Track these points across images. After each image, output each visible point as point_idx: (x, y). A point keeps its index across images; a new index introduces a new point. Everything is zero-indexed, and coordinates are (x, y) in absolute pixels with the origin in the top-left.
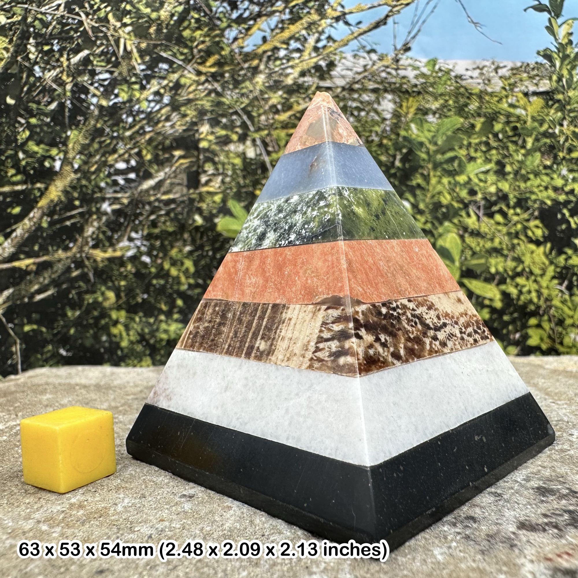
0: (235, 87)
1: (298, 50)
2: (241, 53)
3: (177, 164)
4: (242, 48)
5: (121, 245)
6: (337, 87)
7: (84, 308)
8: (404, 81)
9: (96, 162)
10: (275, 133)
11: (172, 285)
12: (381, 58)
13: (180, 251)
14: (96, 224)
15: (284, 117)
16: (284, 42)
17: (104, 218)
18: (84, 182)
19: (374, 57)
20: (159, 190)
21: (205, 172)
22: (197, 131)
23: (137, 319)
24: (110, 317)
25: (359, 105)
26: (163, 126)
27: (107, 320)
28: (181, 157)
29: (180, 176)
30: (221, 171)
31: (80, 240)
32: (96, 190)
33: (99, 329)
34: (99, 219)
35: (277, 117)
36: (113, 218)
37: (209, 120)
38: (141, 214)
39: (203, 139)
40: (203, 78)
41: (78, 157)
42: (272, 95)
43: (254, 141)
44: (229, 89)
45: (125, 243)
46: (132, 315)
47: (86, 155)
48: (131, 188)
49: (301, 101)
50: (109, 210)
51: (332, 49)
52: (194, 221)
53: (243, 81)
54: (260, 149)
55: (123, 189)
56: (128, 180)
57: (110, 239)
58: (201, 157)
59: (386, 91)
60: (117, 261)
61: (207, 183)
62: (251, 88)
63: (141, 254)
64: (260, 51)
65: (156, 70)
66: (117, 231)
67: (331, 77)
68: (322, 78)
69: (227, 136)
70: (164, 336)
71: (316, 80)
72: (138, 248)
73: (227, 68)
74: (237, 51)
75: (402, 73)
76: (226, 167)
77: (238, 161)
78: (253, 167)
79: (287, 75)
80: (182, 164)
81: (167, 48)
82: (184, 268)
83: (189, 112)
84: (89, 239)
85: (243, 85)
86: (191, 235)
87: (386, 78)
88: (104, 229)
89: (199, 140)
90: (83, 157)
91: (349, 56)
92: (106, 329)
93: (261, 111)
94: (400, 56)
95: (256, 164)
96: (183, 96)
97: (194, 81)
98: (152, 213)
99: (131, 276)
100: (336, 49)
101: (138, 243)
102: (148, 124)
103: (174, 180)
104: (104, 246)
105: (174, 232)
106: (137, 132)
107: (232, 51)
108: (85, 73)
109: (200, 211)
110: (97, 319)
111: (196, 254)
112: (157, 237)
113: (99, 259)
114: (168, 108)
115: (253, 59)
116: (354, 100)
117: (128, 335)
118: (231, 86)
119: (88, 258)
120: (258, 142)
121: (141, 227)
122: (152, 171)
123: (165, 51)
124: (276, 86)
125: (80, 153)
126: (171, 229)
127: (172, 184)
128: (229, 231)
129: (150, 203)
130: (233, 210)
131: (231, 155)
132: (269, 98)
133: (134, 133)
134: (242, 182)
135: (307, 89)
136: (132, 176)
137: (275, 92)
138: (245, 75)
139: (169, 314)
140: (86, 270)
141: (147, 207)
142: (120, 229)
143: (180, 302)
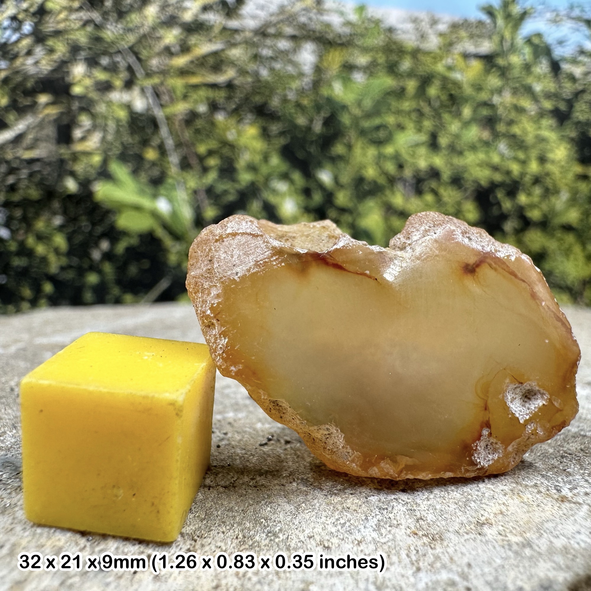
3: (44, 113)
6: (247, 30)
13: (49, 222)
15: (181, 61)
20: (20, 145)
21: (79, 126)
22: (68, 72)
26: (24, 63)
39: (76, 83)
40: (76, 4)
42: (165, 32)
49: (202, 44)
52: (66, 187)
53: (128, 13)
58: (74, 107)
61: (83, 140)
62: (138, 22)
67: (239, 17)
68: (229, 16)
69: (108, 82)
75: (324, 18)
77: (122, 114)
79: (185, 9)
80: (50, 114)
82: (53, 246)
83: (58, 47)
85: (128, 18)
86: (63, 205)
87: (306, 24)
89: (72, 84)
95: (145, 120)
96: (51, 26)
97: (65, 7)
98: (9, 174)
105: (40, 200)
109: (73, 174)
111: (69, 229)
112: (18, 206)
114: (29, 40)
120: (149, 93)
122: (9, 121)
124: (169, 22)
126: (35, 197)
127: (35, 139)
129: (6, 162)
130: (117, 175)
131: (114, 107)
132: (161, 37)
135: (209, 30)
137: (169, 30)
143: (48, 288)
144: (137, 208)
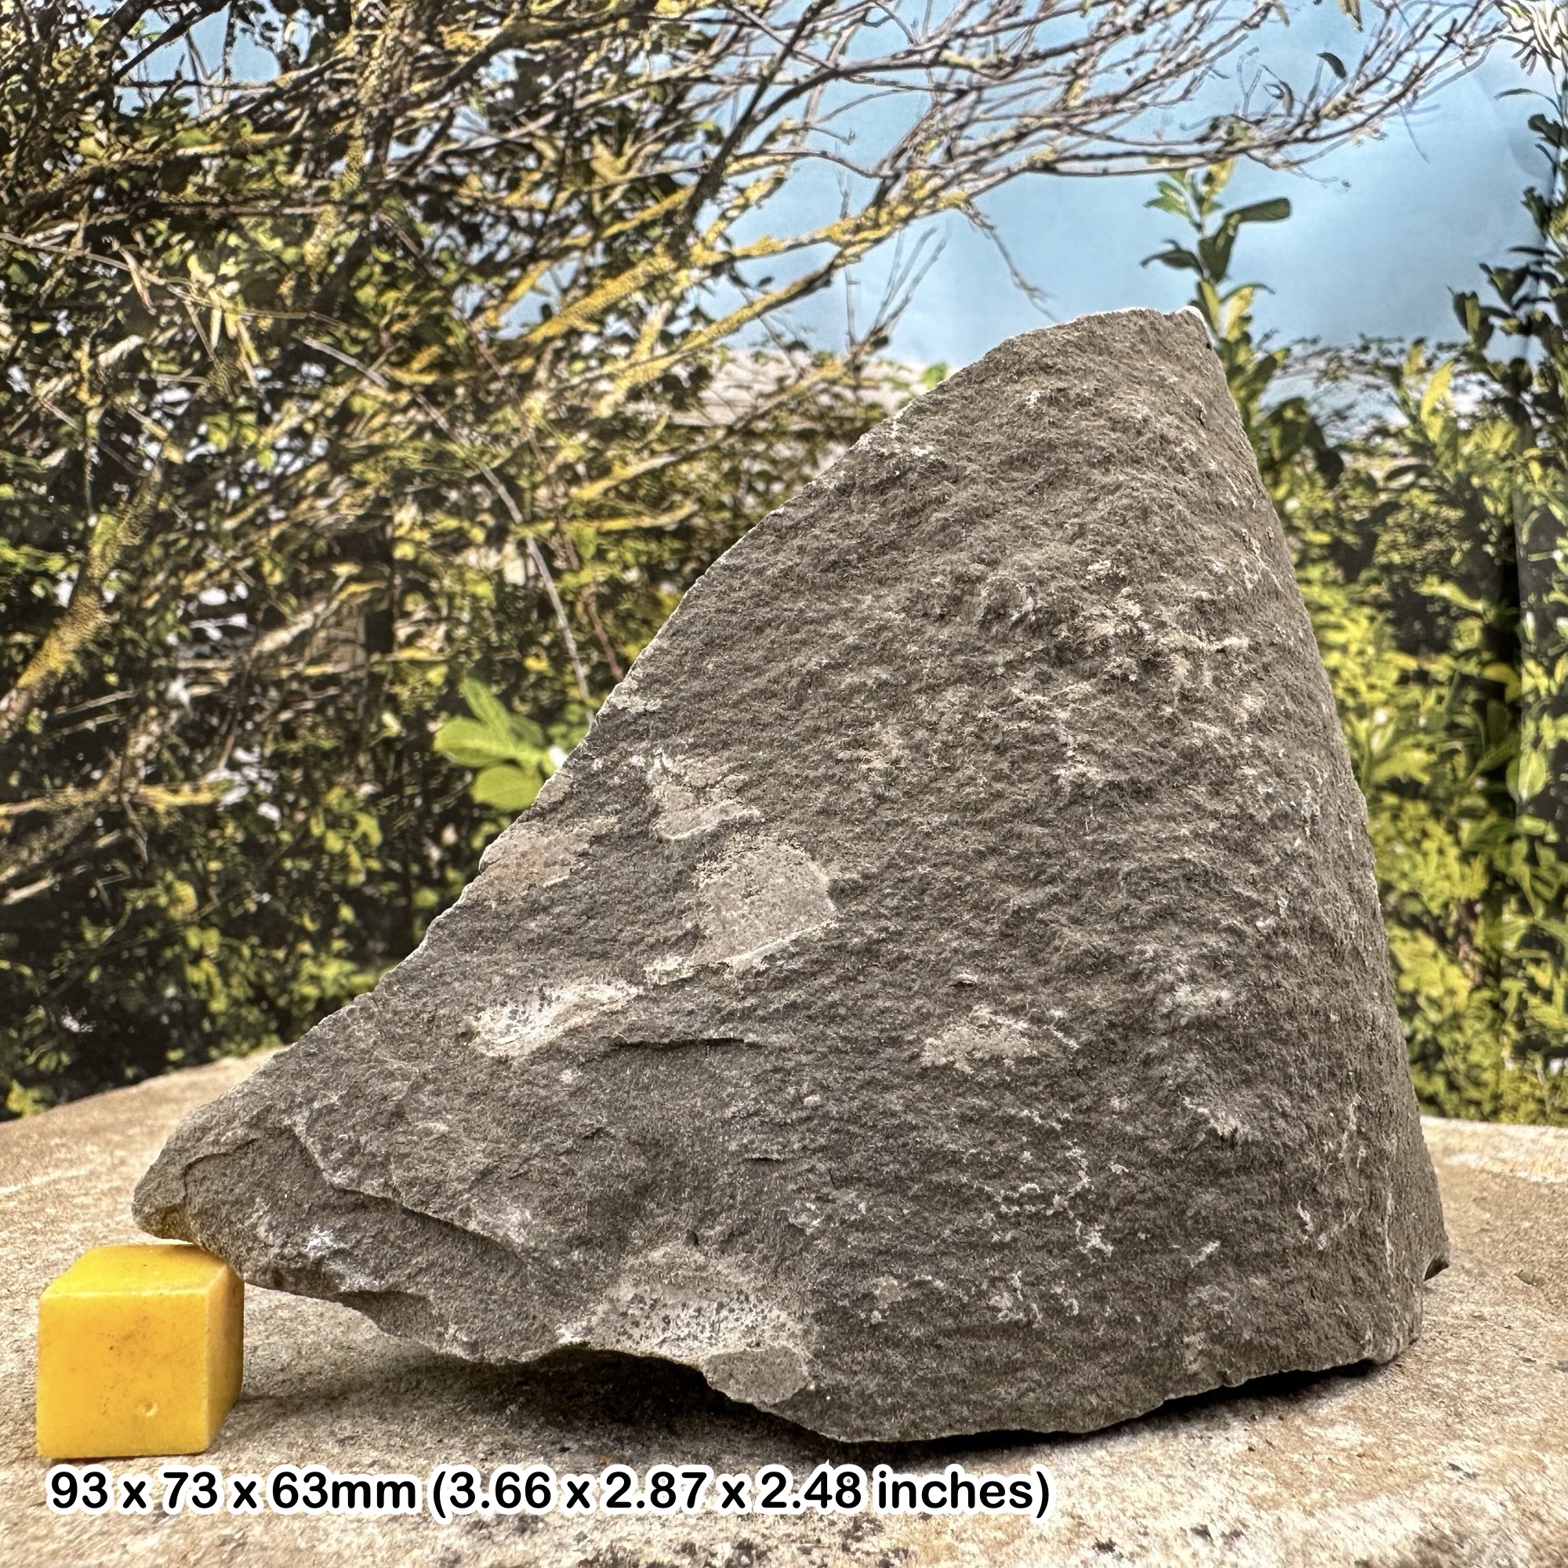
0: (480, 420)
1: (625, 339)
2: (491, 342)
3: (343, 595)
4: (495, 329)
5: (212, 777)
6: (716, 427)
7: (123, 922)
8: (875, 414)
9: (157, 589)
10: (570, 529)
11: (329, 873)
12: (819, 362)
13: (350, 794)
14: (154, 728)
15: (592, 491)
16: (591, 319)
17: (174, 716)
18: (129, 633)
19: (802, 358)
20: (301, 654)
21: (406, 615)
22: (390, 519)
23: (246, 952)
24: (184, 942)
25: (767, 467)
26: (312, 508)
27: (178, 949)
28: (351, 579)
29: (349, 623)
30: (445, 612)
31: (118, 763)
32: (157, 650)
33: (158, 971)
34: (163, 716)
35: (574, 491)
36: (192, 715)
37: (416, 495)
38: (259, 708)
39: (401, 539)
40: (404, 398)
41: (113, 575)
42: (563, 440)
43: (522, 544)
44: (465, 423)
45: (221, 774)
46: (235, 943)
47: (132, 572)
48: (236, 648)
49: (631, 457)
50: (185, 697)
51: (702, 339)
52: (382, 726)
53: (499, 406)
54: (536, 563)
55: (217, 651)
56: (228, 631)
57: (185, 763)
58: (398, 581)
59: (830, 435)
60: (201, 816)
61: (410, 641)
62: (516, 422)
63: (259, 799)
64: (537, 337)
65: (295, 379)
66: (202, 747)
67: (701, 405)
68: (679, 405)
69: (460, 532)
70: (311, 991)
71: (666, 410)
72: (252, 784)
73: (460, 376)
74: (483, 336)
75: (868, 396)
76: (458, 602)
77: (485, 590)
78: (521, 605)
79: (599, 396)
80: (353, 595)
81: (320, 329)
82: (356, 835)
83: (370, 475)
84: (140, 763)
85: (499, 415)
86: (374, 758)
87: (831, 408)
88: (175, 739)
89: (395, 541)
90: (126, 576)
91: (743, 355)
92: (175, 971)
93: (539, 477)
94: (863, 358)
95: (525, 598)
96: (359, 439)
97: (384, 404)
98: (284, 706)
99: (234, 850)
100: (712, 340)
101: (253, 774)
102: (275, 502)
103: (334, 632)
104: (172, 778)
105: (335, 749)
106: (251, 521)
107: (471, 337)
108: (131, 387)
109: (394, 704)
110: (155, 947)
111: (386, 802)
112: (295, 762)
113: (161, 808)
114: (323, 467)
115: (520, 356)
116: (756, 456)
117: (227, 984)
118: (470, 418)
119: (136, 807)
120: (532, 548)
121: (258, 738)
122: (286, 610)
123: (316, 335)
124: (573, 420)
125: (119, 566)
126: (327, 744)
127: (330, 641)
128: (461, 751)
129: (279, 684)
130: (472, 702)
131: (470, 575)
132: (557, 448)
133: (243, 524)
134: (494, 638)
135: (645, 429)
136: (239, 620)
137: (571, 435)
138: (503, 392)
139: (321, 941)
140: (130, 833)
141: (273, 693)
142: (209, 742)
143: (346, 913)
144: (512, 763)
